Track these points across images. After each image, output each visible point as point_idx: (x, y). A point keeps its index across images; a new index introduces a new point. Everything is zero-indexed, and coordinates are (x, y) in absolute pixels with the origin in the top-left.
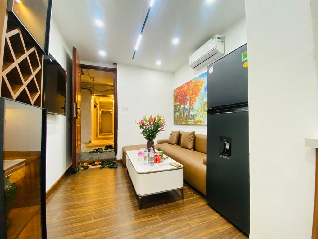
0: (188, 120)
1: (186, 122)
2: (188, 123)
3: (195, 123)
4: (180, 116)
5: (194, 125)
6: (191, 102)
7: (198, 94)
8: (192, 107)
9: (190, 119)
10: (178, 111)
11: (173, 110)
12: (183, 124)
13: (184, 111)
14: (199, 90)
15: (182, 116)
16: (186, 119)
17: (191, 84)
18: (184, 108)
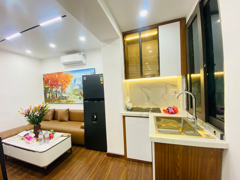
0: (61, 100)
1: (59, 101)
2: (61, 102)
3: (68, 102)
4: (52, 97)
5: (66, 103)
6: (63, 87)
7: (69, 83)
8: (64, 91)
9: (63, 99)
10: (49, 93)
11: (43, 91)
12: (56, 103)
13: (56, 93)
14: (70, 81)
15: (54, 97)
16: (59, 99)
17: (62, 75)
18: (57, 91)
